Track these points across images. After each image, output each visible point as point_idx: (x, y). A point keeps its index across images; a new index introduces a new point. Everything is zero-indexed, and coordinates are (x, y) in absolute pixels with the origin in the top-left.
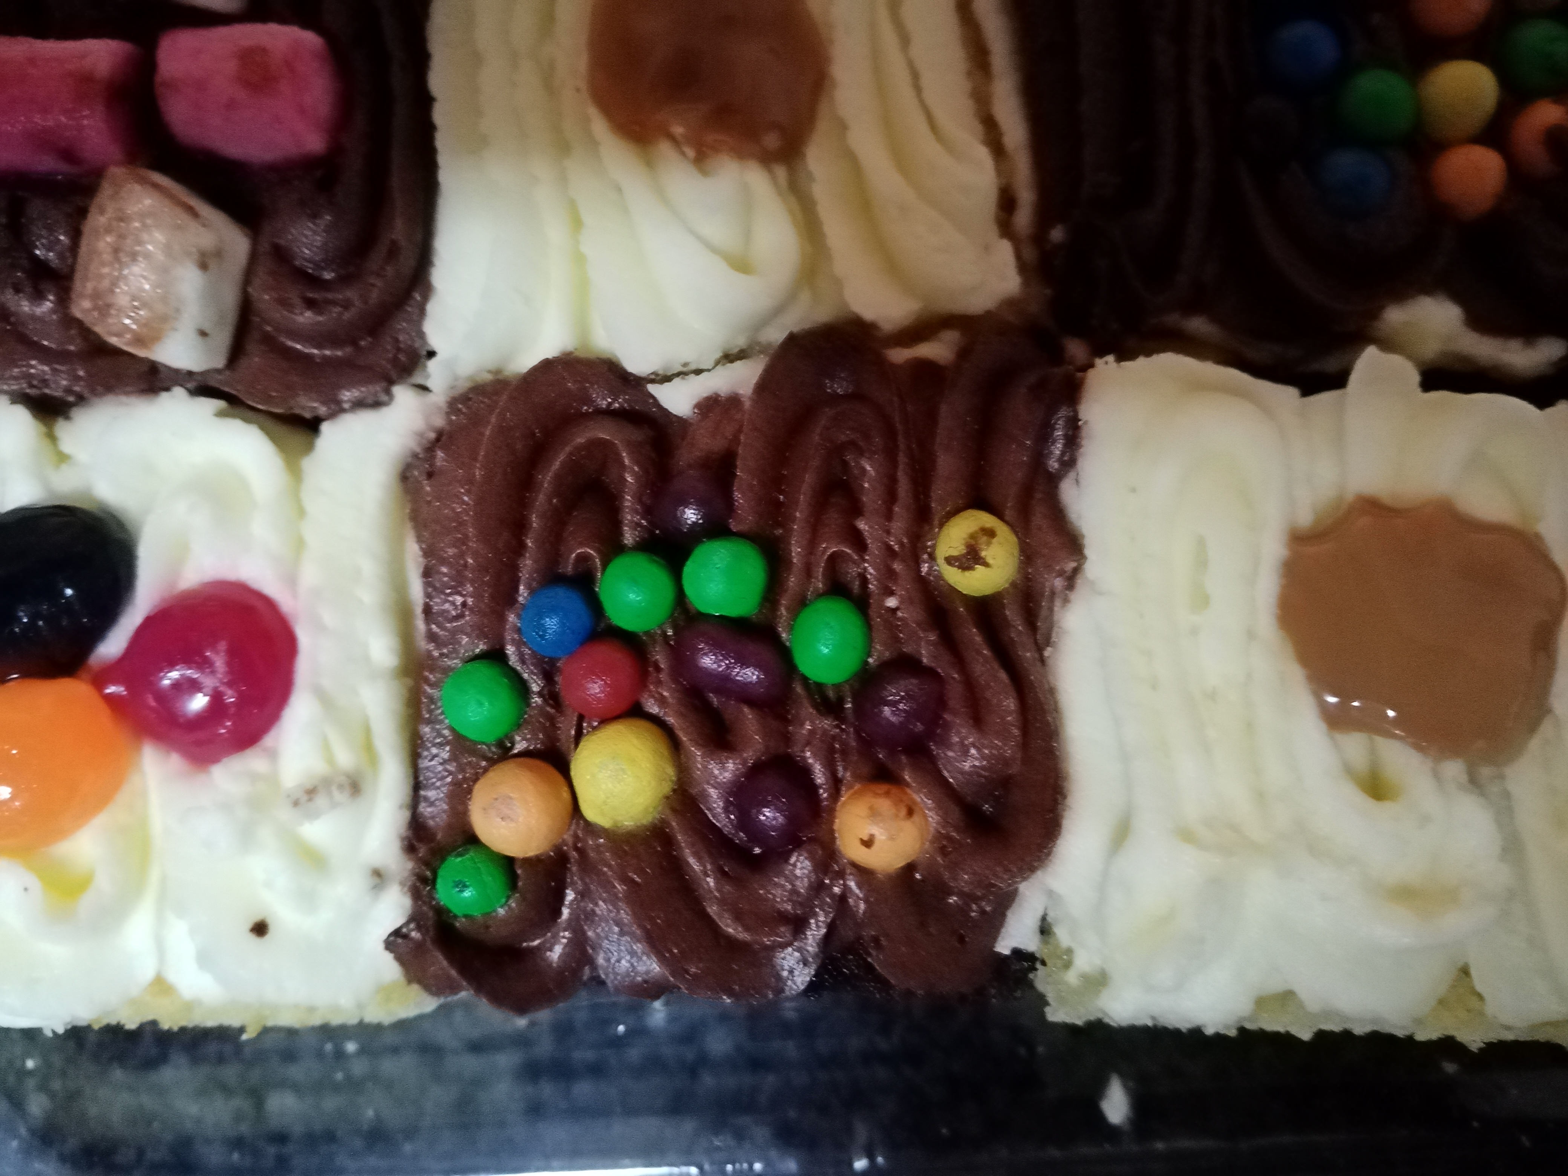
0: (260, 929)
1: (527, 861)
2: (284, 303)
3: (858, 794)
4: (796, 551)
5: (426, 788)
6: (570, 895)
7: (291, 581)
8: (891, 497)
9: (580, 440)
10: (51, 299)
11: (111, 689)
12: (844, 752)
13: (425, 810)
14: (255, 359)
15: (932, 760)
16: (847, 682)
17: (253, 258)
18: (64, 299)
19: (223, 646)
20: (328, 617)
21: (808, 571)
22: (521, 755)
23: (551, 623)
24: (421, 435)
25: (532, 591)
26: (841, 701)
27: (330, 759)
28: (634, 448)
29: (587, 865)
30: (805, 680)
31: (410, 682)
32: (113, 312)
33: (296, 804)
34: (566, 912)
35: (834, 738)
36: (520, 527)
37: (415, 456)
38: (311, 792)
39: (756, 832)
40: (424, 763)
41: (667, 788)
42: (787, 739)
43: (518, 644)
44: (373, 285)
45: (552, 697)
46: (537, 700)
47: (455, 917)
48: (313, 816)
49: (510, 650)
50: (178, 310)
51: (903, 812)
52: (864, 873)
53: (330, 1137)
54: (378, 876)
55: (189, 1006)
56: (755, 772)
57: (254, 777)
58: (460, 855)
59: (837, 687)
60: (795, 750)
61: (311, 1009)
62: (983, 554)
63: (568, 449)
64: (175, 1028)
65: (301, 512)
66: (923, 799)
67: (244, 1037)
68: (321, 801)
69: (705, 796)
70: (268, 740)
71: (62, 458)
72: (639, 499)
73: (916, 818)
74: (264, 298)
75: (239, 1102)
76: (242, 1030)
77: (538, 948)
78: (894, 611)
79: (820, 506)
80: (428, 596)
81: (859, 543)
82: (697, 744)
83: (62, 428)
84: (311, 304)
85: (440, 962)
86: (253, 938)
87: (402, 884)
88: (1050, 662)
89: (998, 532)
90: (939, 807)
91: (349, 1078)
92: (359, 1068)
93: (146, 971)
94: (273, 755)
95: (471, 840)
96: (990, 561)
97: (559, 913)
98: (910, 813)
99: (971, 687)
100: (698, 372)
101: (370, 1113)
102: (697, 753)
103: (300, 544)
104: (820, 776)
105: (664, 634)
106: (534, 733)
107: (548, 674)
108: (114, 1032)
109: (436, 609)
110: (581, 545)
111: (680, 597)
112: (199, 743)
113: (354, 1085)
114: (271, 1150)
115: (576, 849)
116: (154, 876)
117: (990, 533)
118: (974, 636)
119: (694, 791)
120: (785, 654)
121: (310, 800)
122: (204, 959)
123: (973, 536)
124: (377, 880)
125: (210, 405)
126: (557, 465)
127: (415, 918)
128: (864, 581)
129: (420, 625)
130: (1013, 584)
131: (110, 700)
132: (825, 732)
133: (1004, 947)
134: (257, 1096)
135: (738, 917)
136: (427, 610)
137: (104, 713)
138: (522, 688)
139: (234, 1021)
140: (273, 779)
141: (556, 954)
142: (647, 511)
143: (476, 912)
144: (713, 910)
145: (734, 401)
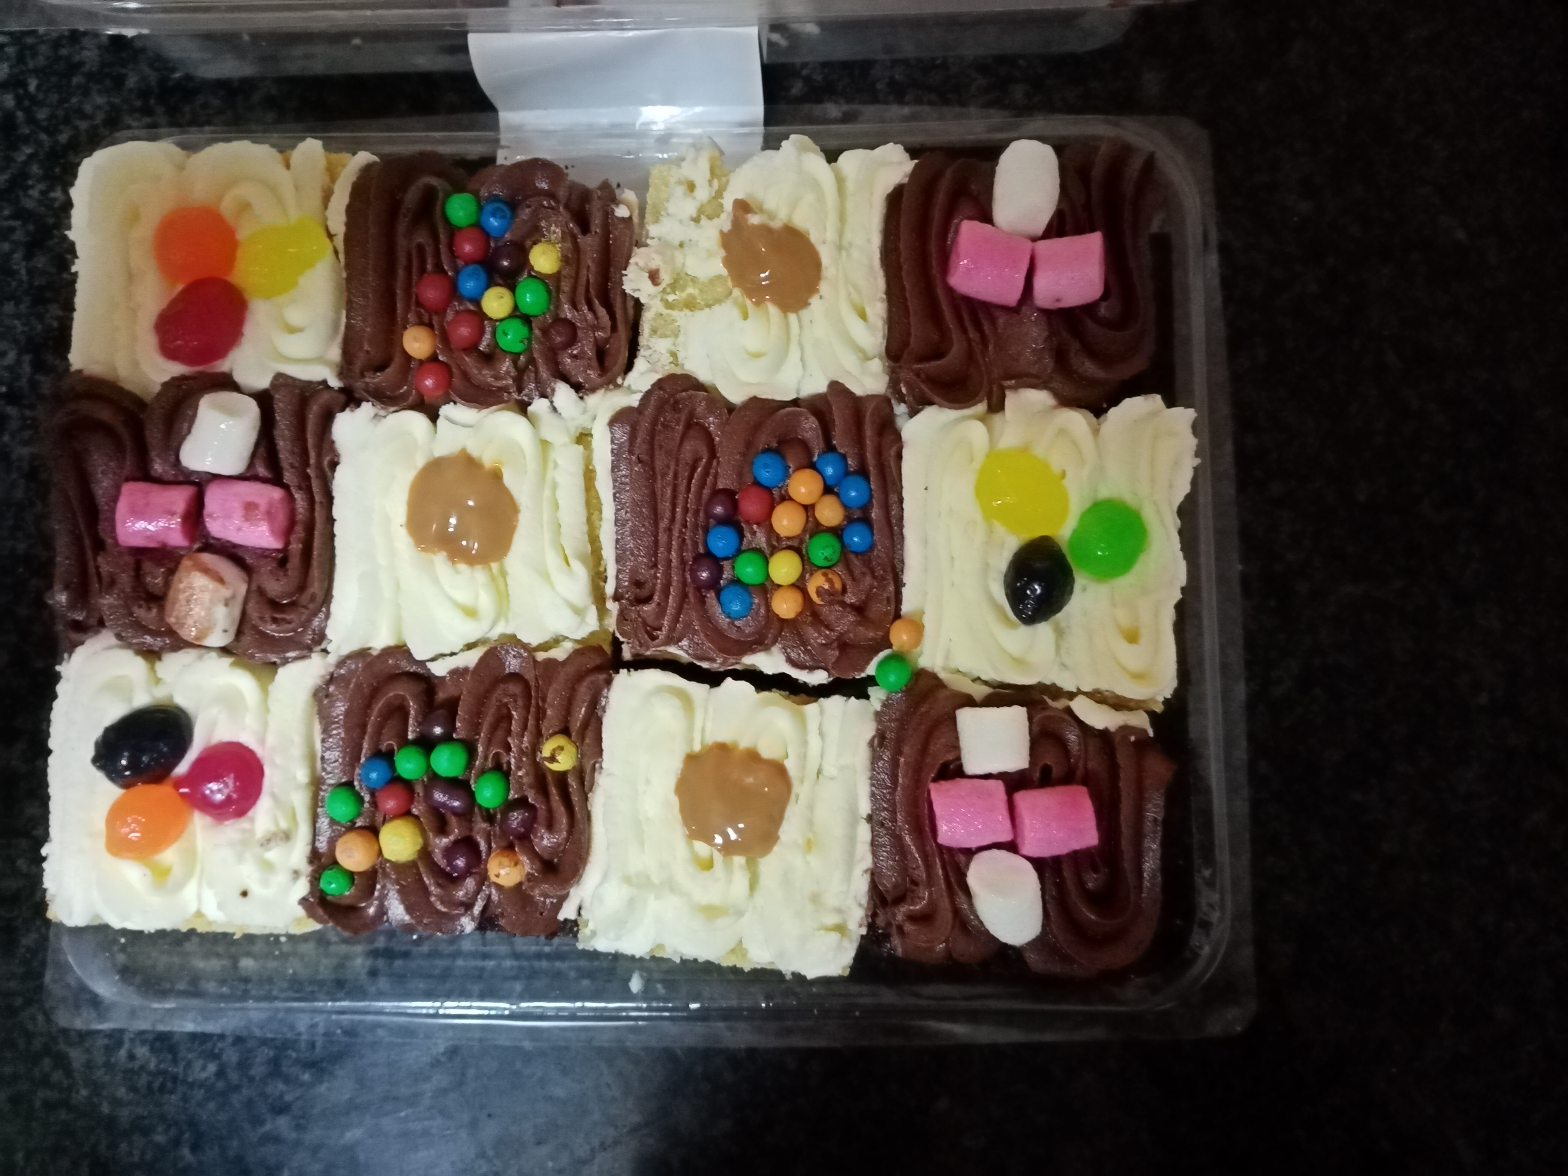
0: (244, 894)
1: (360, 873)
2: (262, 618)
3: (497, 855)
4: (480, 749)
5: (319, 835)
6: (378, 887)
7: (262, 741)
8: (525, 727)
9: (391, 694)
10: (155, 611)
11: (183, 790)
12: (495, 835)
13: (318, 845)
14: (247, 639)
15: (531, 841)
16: (499, 807)
17: (248, 591)
18: (162, 609)
19: (232, 775)
20: (278, 760)
21: (486, 758)
22: (361, 828)
23: (374, 775)
24: (323, 677)
25: (367, 759)
26: (495, 814)
27: (277, 824)
28: (415, 697)
29: (386, 875)
30: (480, 807)
31: (313, 788)
32: (186, 626)
33: (262, 845)
34: (376, 894)
35: (490, 831)
36: (364, 727)
37: (321, 687)
38: (269, 841)
39: (455, 868)
40: (318, 825)
41: (418, 847)
42: (471, 829)
43: (360, 781)
44: (303, 613)
45: (374, 803)
46: (366, 805)
47: (328, 895)
48: (269, 850)
49: (356, 783)
50: (215, 625)
51: (513, 864)
52: (499, 887)
53: (270, 981)
54: (296, 873)
55: (210, 923)
56: (456, 843)
57: (244, 831)
58: (330, 869)
59: (495, 809)
60: (474, 834)
61: (265, 927)
62: (557, 758)
63: (385, 699)
64: (204, 932)
65: (268, 710)
66: (524, 859)
67: (235, 937)
68: (272, 844)
69: (433, 852)
70: (250, 813)
71: (158, 681)
72: (416, 719)
73: (518, 866)
74: (253, 613)
75: (226, 962)
76: (234, 934)
77: (364, 907)
78: (521, 777)
79: (494, 728)
80: (324, 752)
81: (508, 749)
82: (431, 831)
83: (159, 666)
84: (275, 620)
85: (320, 912)
86: (242, 899)
87: (307, 876)
88: (590, 799)
89: (565, 748)
90: (532, 862)
91: (281, 953)
92: (286, 949)
93: (193, 908)
94: (252, 821)
95: (335, 863)
96: (560, 761)
97: (373, 893)
98: (516, 864)
99: (550, 811)
100: (453, 654)
101: (291, 971)
102: (431, 835)
103: (266, 724)
104: (483, 846)
105: (423, 780)
106: (365, 819)
107: (373, 794)
108: (175, 932)
109: (326, 757)
110: (389, 739)
111: (429, 766)
112: (219, 814)
113: (284, 956)
114: (242, 986)
115: (381, 867)
116: (198, 868)
117: (561, 748)
118: (553, 791)
119: (430, 849)
120: (471, 795)
121: (268, 844)
122: (220, 906)
123: (554, 750)
124: (295, 876)
125: (227, 661)
126: (380, 705)
127: (312, 893)
128: (509, 763)
129: (319, 762)
130: (574, 768)
131: (183, 795)
132: (485, 829)
133: (561, 917)
134: (235, 960)
135: (443, 903)
136: (323, 758)
137: (179, 799)
138: (361, 800)
139: (229, 930)
140: (252, 832)
141: (371, 911)
142: (420, 724)
143: (336, 894)
144: (433, 899)
145: (466, 670)
